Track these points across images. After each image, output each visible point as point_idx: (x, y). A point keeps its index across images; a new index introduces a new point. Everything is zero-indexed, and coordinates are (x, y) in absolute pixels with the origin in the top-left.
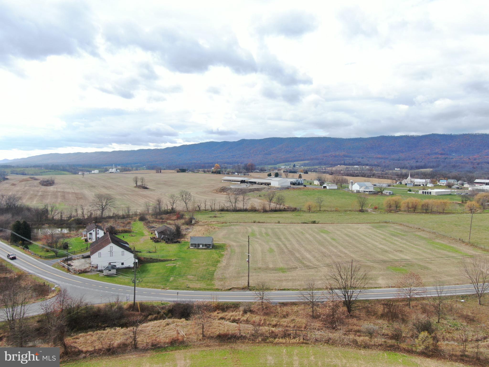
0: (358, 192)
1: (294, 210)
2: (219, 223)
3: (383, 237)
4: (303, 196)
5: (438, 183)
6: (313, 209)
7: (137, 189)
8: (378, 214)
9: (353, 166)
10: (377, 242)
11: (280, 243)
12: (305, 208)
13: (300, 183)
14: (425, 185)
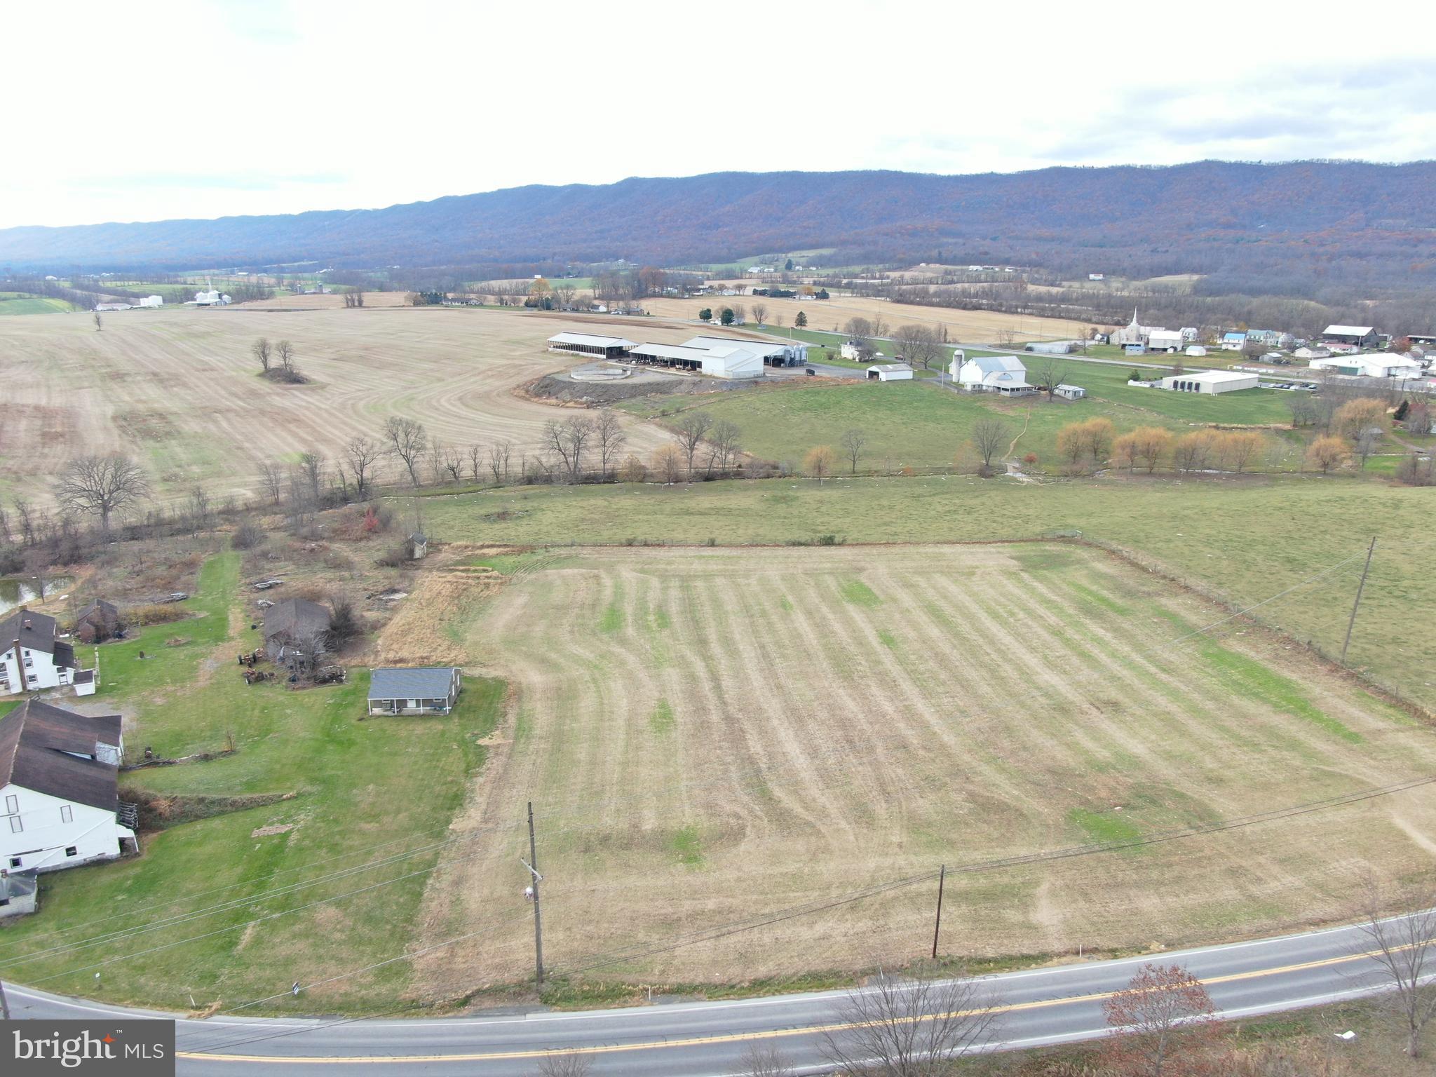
0: (978, 390)
1: (771, 472)
2: (506, 554)
3: (1053, 620)
4: (801, 413)
5: (1219, 342)
6: (831, 468)
7: (265, 386)
8: (1037, 487)
9: (964, 267)
10: (1033, 650)
11: (700, 668)
12: (805, 465)
13: (797, 358)
14: (1179, 348)
